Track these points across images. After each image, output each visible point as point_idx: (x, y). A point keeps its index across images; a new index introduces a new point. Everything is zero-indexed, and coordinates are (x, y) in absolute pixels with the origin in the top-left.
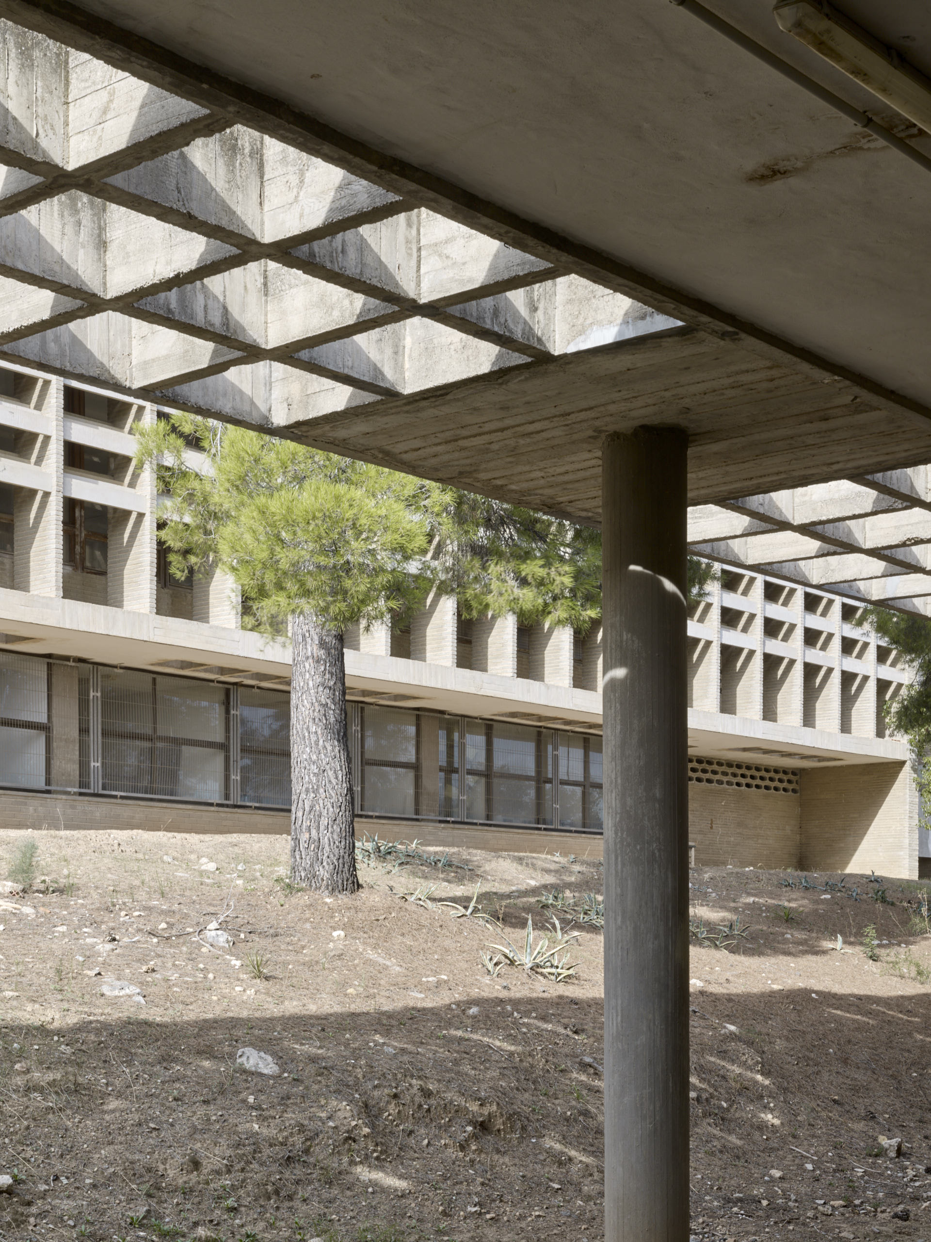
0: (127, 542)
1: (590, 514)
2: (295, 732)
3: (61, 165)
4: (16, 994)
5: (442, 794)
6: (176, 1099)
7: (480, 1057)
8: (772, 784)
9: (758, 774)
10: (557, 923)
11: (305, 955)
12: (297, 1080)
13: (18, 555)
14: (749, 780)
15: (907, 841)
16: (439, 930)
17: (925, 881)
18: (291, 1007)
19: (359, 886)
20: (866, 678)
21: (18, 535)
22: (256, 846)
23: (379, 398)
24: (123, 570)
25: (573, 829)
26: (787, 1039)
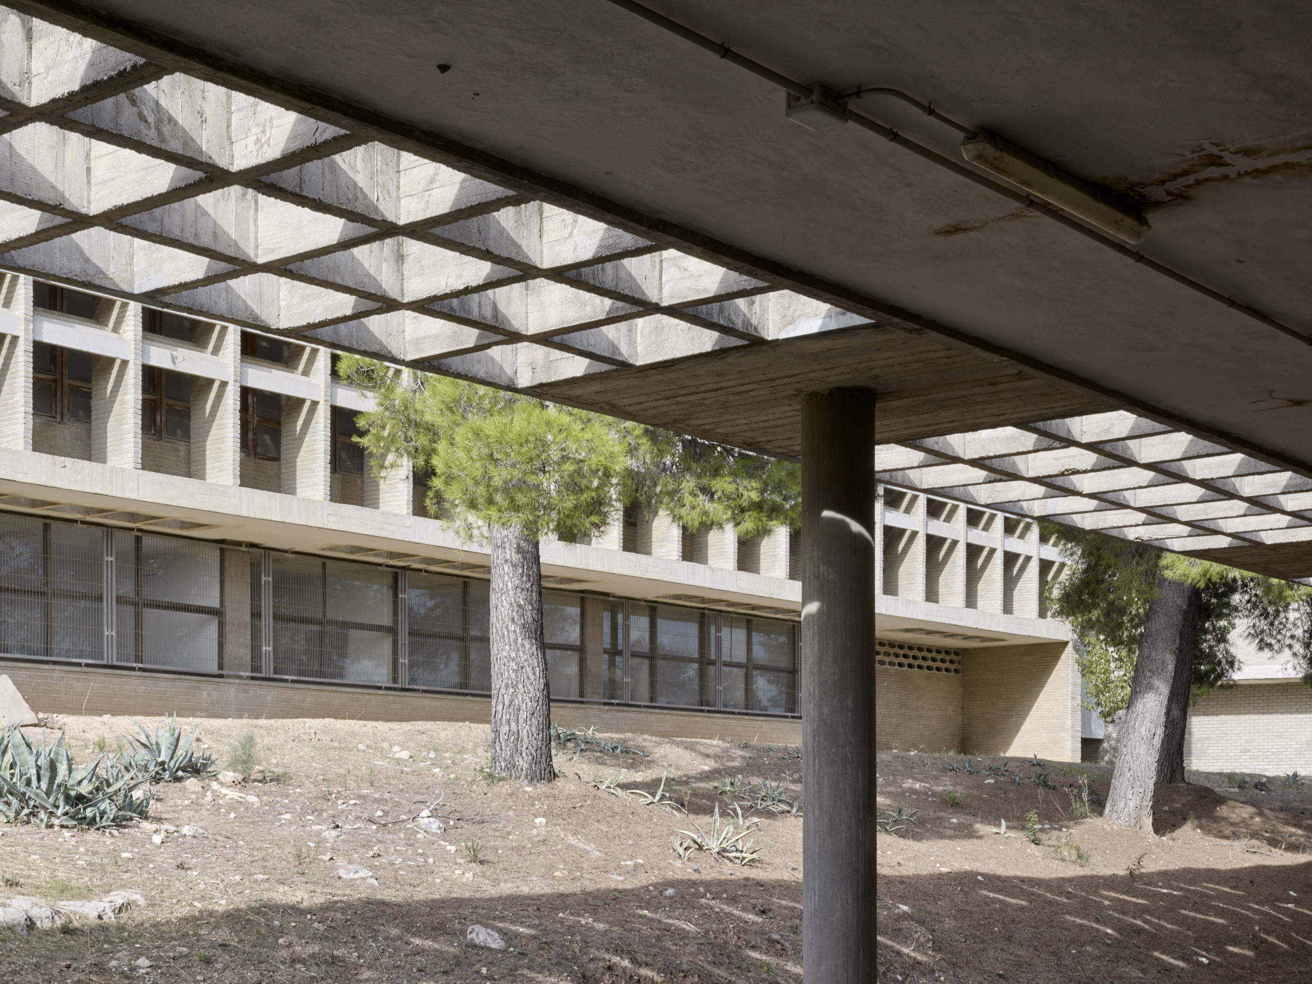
0: (301, 430)
1: (785, 451)
2: (495, 631)
3: (394, 221)
4: (266, 877)
5: (606, 676)
6: (419, 970)
7: (679, 934)
8: (935, 665)
9: (920, 654)
10: (738, 809)
11: (511, 841)
12: (522, 954)
13: (195, 443)
14: (911, 661)
15: (1069, 722)
16: (631, 816)
17: (1088, 764)
18: (507, 888)
19: (555, 775)
20: (1028, 559)
21: (194, 425)
22: (443, 734)
23: (614, 367)
24: (296, 457)
25: (736, 711)
26: (956, 918)
